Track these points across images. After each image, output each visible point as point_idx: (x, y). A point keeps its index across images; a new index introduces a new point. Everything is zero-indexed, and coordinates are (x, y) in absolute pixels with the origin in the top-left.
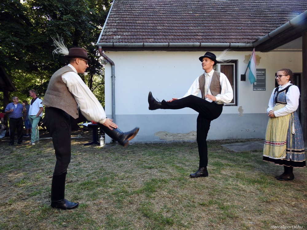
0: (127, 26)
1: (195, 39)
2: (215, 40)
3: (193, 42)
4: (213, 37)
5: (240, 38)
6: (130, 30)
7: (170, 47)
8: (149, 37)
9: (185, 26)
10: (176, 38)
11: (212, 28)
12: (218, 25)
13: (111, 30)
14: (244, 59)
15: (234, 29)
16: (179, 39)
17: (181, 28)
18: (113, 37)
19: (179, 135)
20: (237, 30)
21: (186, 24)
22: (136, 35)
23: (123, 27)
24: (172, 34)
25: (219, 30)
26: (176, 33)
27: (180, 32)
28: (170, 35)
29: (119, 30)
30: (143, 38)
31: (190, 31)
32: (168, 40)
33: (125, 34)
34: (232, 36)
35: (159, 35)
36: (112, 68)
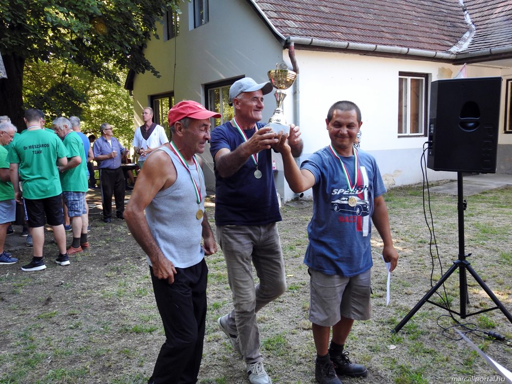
6: (293, 11)
8: (332, 29)
9: (352, 11)
11: (384, 18)
13: (266, 6)
14: (437, 73)
15: (411, 24)
20: (415, 26)
21: (350, 7)
23: (275, 1)
25: (397, 24)
28: (352, 27)
29: (277, 8)
30: (325, 29)
34: (420, 38)
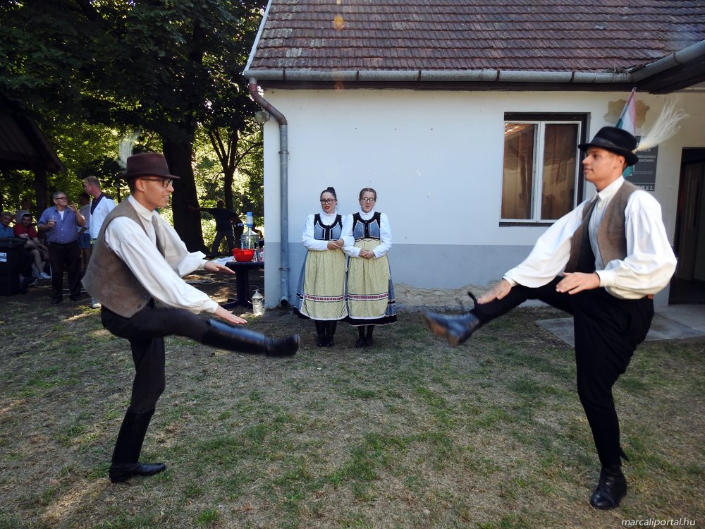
0: (318, 20)
1: (486, 58)
2: (535, 61)
3: (480, 68)
4: (532, 53)
5: (599, 55)
6: (326, 33)
7: (421, 80)
8: (372, 53)
9: (462, 22)
10: (438, 55)
11: (528, 26)
12: (545, 17)
13: (280, 33)
14: (606, 111)
15: (586, 30)
16: (445, 58)
17: (451, 26)
18: (283, 52)
19: (437, 293)
20: (592, 32)
21: (465, 16)
22: (338, 47)
23: (308, 25)
24: (429, 43)
25: (546, 33)
26: (438, 40)
27: (448, 39)
28: (422, 47)
29: (299, 33)
30: (357, 55)
31: (473, 35)
32: (419, 64)
33: (312, 44)
34: (579, 51)
35: (397, 46)
36: (281, 132)
